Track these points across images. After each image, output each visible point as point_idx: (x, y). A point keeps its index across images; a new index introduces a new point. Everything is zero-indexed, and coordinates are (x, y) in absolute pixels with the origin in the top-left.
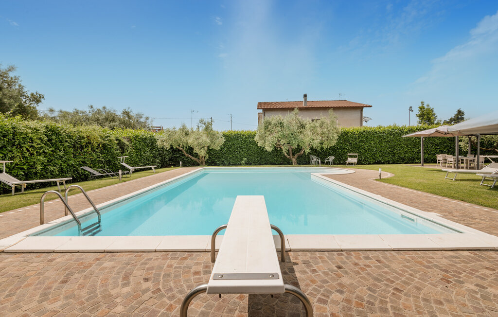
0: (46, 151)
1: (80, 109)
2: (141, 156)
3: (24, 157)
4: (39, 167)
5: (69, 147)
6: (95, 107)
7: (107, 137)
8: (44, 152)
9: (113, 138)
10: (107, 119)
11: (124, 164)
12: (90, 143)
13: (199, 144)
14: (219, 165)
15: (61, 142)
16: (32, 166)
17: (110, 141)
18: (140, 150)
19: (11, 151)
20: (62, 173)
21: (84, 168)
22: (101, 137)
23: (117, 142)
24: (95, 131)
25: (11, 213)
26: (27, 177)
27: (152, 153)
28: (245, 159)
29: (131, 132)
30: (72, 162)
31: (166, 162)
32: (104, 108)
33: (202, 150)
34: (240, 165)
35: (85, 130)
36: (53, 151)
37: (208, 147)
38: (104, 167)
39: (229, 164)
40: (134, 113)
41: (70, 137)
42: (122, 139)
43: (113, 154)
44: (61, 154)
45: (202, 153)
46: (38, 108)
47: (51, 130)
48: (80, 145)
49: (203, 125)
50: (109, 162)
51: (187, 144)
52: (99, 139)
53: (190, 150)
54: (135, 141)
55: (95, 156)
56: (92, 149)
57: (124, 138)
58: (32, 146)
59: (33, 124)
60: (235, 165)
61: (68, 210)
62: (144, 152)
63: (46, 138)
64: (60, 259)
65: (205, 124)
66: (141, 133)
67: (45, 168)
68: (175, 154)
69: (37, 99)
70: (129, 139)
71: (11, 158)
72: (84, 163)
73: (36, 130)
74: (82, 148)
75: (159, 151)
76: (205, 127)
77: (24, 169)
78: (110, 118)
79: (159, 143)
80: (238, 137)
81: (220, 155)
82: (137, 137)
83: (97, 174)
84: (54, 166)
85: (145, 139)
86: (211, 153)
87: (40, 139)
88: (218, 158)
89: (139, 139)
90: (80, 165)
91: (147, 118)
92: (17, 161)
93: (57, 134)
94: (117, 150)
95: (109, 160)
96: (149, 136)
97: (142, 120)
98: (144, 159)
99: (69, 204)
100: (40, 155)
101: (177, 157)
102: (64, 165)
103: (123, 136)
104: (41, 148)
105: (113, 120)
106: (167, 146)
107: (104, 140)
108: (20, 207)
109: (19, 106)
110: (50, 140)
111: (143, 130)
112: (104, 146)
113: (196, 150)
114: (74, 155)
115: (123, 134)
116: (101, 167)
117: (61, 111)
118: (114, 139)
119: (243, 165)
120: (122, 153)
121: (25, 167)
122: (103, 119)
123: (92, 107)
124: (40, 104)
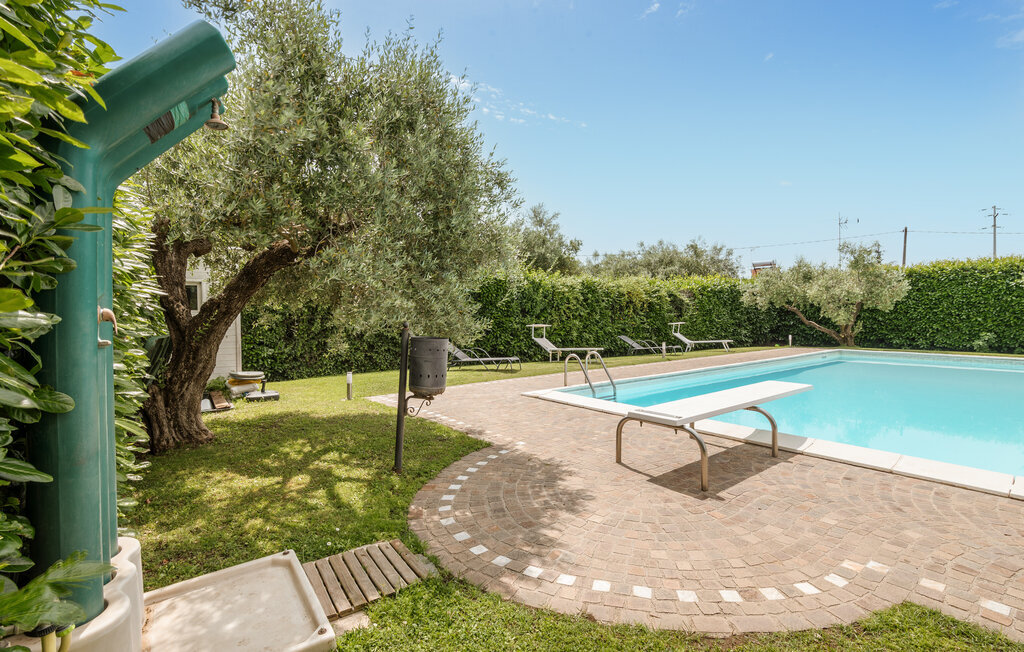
0: (582, 314)
1: (626, 250)
2: (711, 322)
3: (562, 321)
4: (575, 334)
5: (607, 308)
6: (646, 245)
7: (655, 292)
8: (580, 315)
9: (663, 293)
10: (661, 261)
11: (678, 335)
12: (631, 302)
13: (834, 299)
14: (899, 347)
15: (597, 301)
16: (568, 333)
17: (660, 298)
18: (709, 312)
19: (550, 314)
20: (598, 342)
21: (623, 337)
22: (647, 293)
23: (669, 299)
24: (639, 284)
25: (547, 376)
26: (564, 344)
27: (732, 316)
28: (989, 336)
29: (696, 281)
30: (609, 329)
31: (765, 334)
32: (661, 243)
33: (842, 312)
34: (971, 349)
35: (626, 283)
36: (588, 313)
37: (861, 305)
38: (651, 338)
39: (932, 347)
40: (707, 246)
41: (607, 295)
42: (678, 294)
43: (663, 318)
44: (598, 317)
45: (841, 318)
46: (576, 258)
47: (587, 287)
48: (620, 305)
49: (848, 255)
50: (658, 331)
51: (805, 299)
52: (644, 296)
53: (813, 311)
54: (700, 297)
55: (638, 322)
56: (634, 311)
57: (683, 291)
58: (568, 308)
59: (570, 280)
60: (951, 350)
61: (587, 380)
62: (717, 316)
63: (582, 298)
64: (570, 409)
65: (852, 253)
66: (714, 281)
67: (580, 336)
68: (785, 320)
69: (575, 247)
70: (691, 294)
71: (551, 322)
72: (624, 331)
73: (572, 288)
74: (621, 309)
75: (748, 312)
76: (853, 259)
77: (560, 335)
78: (667, 260)
79: (745, 299)
80: (964, 277)
81: (903, 322)
82: (704, 288)
83: (637, 347)
84: (590, 333)
85: (720, 292)
86: (875, 319)
87: (576, 298)
88: (896, 329)
89: (708, 292)
90: (619, 334)
91: (730, 253)
92: (555, 325)
93: (594, 292)
94: (671, 312)
95: (658, 328)
96: (727, 286)
97: (722, 256)
98: (718, 328)
99: (589, 376)
100: (576, 318)
101: (790, 326)
102: (601, 333)
103: (682, 289)
104: (577, 309)
105: (671, 263)
106: (762, 303)
107: (650, 296)
108: (554, 373)
109: (559, 259)
110: (586, 300)
111: (718, 276)
112: (651, 305)
113: (828, 312)
114: (613, 319)
115: (685, 285)
116: (647, 338)
117: (606, 255)
118: (665, 294)
119: (981, 349)
120: (678, 317)
121: (562, 333)
122: (656, 262)
123: (642, 245)
124: (579, 253)
